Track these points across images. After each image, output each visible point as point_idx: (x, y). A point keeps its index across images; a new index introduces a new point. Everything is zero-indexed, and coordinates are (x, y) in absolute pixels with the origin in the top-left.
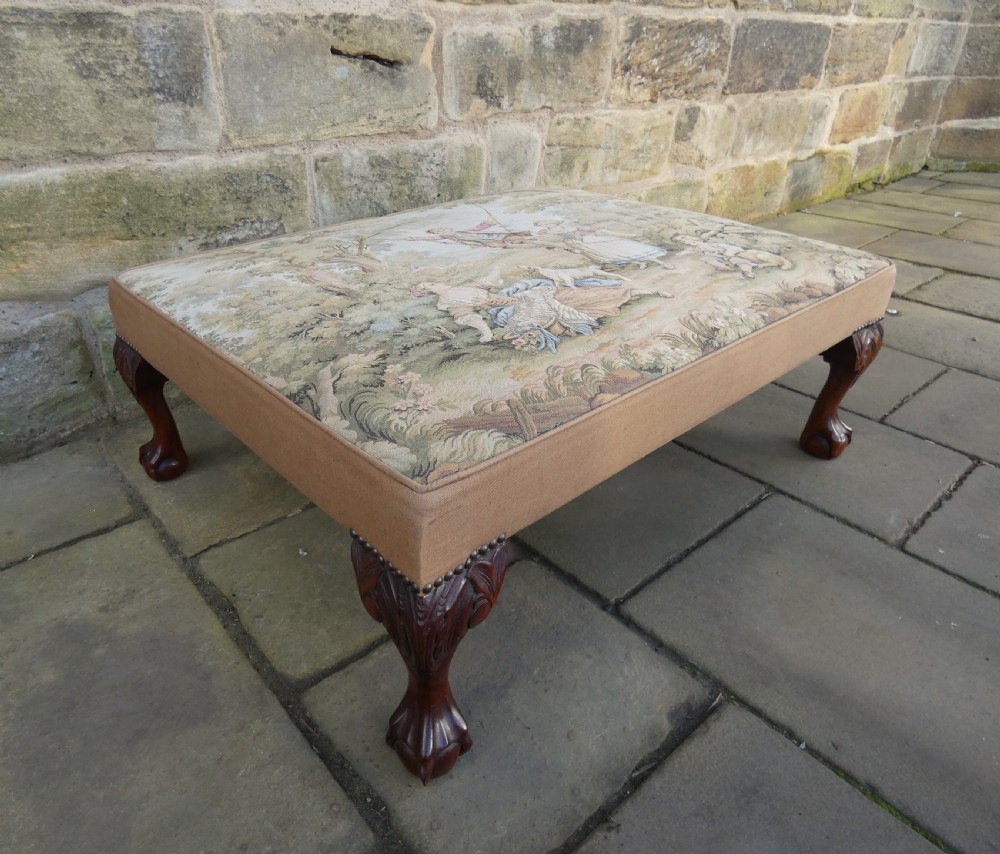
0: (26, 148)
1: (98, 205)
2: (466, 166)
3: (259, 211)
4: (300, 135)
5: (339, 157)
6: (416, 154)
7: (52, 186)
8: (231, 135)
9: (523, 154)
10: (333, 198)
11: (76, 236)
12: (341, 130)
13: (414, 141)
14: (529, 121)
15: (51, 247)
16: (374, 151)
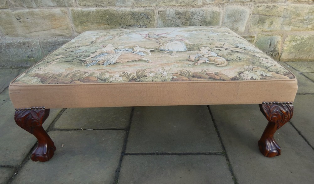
0: (88, 3)
1: (102, 17)
2: (213, 18)
3: (140, 23)
4: (154, 5)
5: (166, 11)
6: (193, 12)
7: (93, 12)
8: (135, 3)
9: (239, 16)
10: (163, 22)
11: (97, 23)
12: (167, 4)
13: (193, 8)
14: (245, 5)
15: (91, 25)
16: (177, 10)
